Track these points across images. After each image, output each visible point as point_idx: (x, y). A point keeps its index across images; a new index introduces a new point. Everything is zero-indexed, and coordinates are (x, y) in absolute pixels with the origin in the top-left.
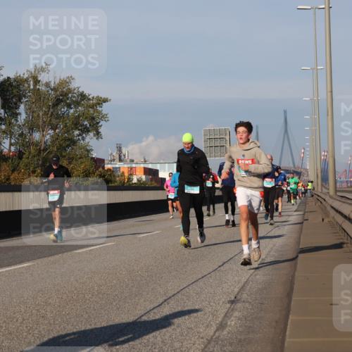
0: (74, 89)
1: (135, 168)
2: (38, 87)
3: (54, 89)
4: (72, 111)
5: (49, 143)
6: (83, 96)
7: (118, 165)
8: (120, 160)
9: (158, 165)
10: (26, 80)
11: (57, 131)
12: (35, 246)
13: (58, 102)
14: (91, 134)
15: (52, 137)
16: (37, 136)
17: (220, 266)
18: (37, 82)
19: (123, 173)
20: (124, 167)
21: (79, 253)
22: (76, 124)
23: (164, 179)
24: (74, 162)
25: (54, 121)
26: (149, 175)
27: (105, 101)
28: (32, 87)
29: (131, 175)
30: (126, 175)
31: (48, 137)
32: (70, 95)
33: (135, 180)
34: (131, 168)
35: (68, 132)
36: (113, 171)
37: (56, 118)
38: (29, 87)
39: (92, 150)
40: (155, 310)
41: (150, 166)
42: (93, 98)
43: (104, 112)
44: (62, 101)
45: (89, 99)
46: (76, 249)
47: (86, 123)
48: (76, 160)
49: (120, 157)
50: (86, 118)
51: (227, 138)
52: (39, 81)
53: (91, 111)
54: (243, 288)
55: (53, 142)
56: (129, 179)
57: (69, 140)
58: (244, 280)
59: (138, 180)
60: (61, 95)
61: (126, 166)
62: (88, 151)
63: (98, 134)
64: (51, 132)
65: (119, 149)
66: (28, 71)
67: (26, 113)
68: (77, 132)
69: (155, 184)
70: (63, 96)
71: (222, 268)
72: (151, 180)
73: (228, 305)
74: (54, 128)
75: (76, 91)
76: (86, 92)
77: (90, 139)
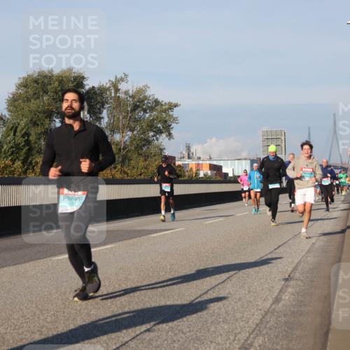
0: (150, 96)
1: (202, 164)
2: (118, 95)
3: (132, 97)
4: (147, 115)
5: (128, 143)
6: (157, 102)
7: (187, 161)
8: (189, 158)
9: (222, 162)
10: (108, 89)
11: (135, 132)
12: (117, 231)
13: (135, 107)
14: (164, 135)
15: (131, 138)
16: (117, 137)
17: (275, 249)
18: (117, 90)
19: (191, 168)
20: (192, 163)
21: (154, 237)
22: (151, 126)
23: (227, 174)
24: (149, 159)
25: (132, 124)
26: (214, 170)
27: (176, 106)
28: (113, 95)
29: (198, 170)
30: (194, 170)
31: (127, 137)
32: (146, 102)
33: (201, 175)
34: (198, 164)
35: (144, 133)
36: (183, 167)
37: (134, 122)
38: (111, 95)
39: (165, 149)
40: (220, 286)
41: (215, 163)
42: (165, 103)
43: (175, 116)
44: (138, 107)
45: (162, 105)
46: (151, 234)
47: (159, 125)
48: (151, 158)
49: (189, 154)
50: (160, 121)
51: (283, 138)
52: (119, 90)
53: (164, 115)
54: (295, 268)
55: (131, 142)
56: (196, 174)
57: (145, 140)
58: (296, 261)
59: (204, 175)
60: (139, 102)
61: (194, 162)
62: (161, 150)
63: (170, 135)
64: (129, 133)
65: (188, 148)
66: (110, 81)
67: (108, 117)
68: (151, 134)
69: (219, 178)
70: (139, 103)
71: (277, 251)
72: (216, 175)
73: (283, 283)
74: (132, 130)
75: (151, 98)
76: (160, 99)
77: (163, 140)
